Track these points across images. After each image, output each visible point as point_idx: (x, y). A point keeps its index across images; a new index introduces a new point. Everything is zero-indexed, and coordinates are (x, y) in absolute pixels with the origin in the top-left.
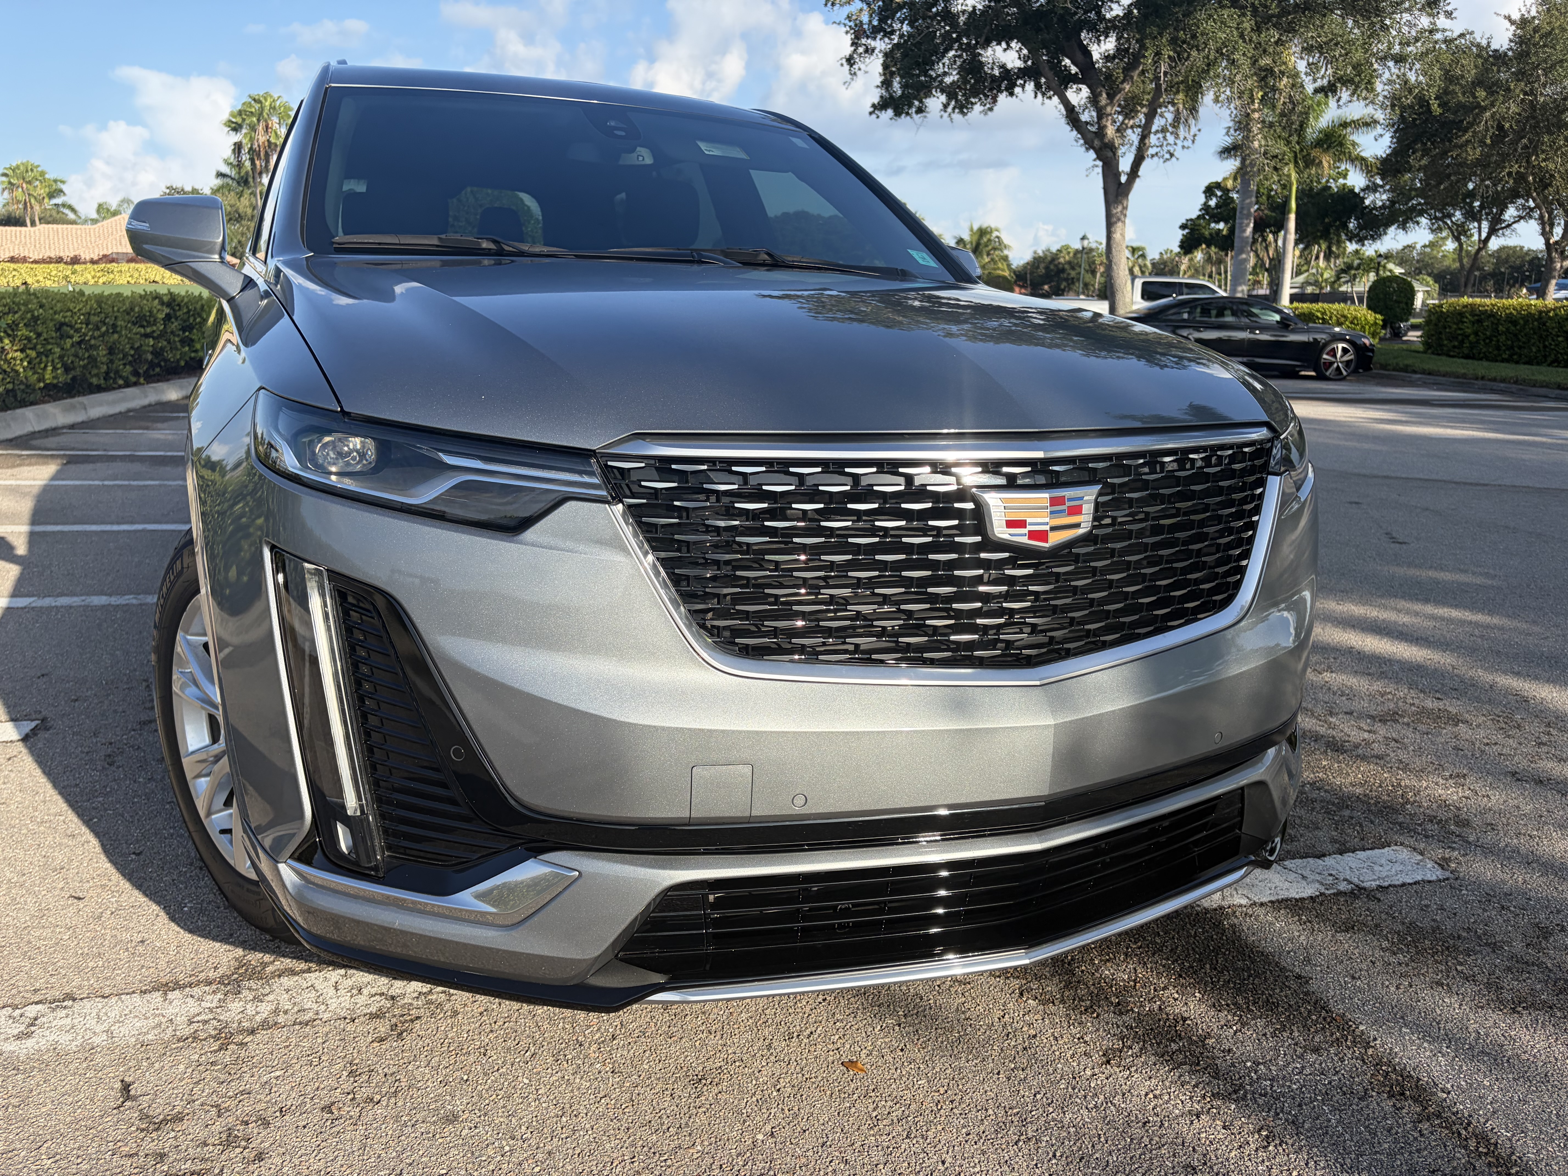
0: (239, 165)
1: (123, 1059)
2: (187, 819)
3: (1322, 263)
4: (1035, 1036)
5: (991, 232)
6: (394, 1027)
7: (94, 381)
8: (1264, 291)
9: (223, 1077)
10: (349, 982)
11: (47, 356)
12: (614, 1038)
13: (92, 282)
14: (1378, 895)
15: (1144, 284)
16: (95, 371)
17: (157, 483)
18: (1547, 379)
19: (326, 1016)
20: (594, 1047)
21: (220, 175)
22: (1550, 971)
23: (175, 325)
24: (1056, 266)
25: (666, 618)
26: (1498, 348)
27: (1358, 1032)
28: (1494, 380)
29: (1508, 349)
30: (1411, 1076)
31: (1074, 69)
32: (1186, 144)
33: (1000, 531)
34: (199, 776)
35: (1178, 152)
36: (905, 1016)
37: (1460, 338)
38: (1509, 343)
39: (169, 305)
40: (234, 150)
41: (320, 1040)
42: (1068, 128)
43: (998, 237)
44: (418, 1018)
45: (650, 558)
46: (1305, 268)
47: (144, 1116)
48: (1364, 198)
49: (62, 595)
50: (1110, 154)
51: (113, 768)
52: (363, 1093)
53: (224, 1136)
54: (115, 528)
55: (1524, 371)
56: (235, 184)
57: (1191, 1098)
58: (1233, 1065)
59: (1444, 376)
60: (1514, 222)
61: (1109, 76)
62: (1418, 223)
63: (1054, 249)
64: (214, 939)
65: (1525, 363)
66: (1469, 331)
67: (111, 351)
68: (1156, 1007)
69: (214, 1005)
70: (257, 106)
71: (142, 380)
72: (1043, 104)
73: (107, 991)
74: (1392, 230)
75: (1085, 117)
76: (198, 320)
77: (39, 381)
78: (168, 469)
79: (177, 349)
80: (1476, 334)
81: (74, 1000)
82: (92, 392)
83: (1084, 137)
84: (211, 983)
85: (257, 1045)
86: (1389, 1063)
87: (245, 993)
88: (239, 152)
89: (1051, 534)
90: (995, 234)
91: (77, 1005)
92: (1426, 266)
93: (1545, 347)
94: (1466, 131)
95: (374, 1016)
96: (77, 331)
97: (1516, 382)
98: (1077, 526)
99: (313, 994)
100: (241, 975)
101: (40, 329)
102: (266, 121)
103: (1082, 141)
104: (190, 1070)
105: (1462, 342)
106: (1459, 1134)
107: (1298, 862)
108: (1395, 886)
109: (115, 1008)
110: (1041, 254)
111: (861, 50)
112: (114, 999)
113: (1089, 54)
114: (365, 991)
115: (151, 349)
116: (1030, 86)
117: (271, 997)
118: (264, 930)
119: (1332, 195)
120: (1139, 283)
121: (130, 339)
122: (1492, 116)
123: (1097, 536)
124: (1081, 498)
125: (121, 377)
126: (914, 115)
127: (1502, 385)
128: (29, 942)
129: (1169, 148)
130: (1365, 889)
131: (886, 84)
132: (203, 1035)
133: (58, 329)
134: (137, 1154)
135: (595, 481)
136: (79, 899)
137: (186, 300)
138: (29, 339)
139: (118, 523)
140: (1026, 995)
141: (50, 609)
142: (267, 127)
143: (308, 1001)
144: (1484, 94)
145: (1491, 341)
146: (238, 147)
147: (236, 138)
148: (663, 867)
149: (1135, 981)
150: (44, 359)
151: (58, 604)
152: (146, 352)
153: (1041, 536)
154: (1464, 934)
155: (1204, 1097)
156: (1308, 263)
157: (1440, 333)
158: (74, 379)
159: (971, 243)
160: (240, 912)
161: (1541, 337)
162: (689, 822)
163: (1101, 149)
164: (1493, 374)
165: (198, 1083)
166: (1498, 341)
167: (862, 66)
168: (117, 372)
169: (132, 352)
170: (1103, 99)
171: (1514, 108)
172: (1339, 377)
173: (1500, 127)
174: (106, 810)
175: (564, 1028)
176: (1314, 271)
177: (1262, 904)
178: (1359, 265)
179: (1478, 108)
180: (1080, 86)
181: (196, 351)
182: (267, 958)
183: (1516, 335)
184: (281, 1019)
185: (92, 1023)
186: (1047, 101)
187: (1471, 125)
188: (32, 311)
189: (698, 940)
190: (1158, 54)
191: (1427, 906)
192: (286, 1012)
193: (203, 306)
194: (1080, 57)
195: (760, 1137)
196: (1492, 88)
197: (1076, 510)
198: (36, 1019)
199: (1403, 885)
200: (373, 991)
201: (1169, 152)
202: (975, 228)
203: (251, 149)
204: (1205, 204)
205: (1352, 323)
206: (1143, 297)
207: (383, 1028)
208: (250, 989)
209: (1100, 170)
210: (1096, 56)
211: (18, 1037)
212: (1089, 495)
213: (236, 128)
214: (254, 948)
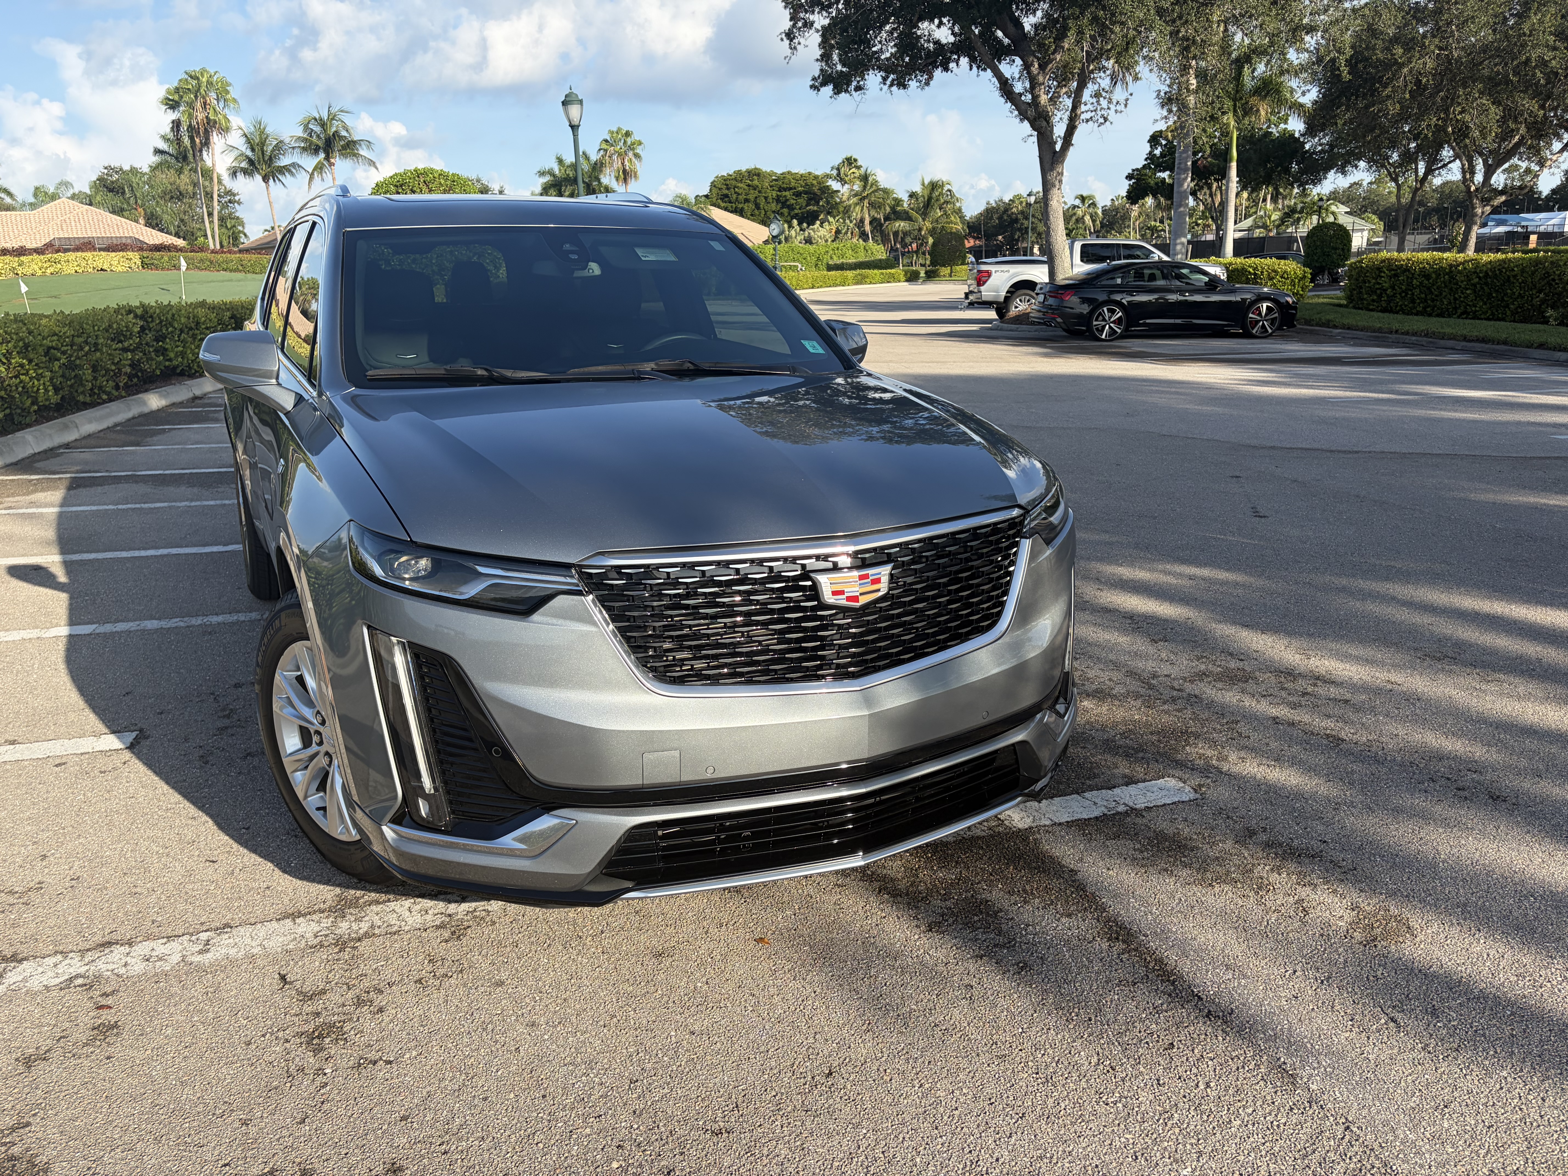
0: (179, 141)
1: (275, 961)
2: (288, 801)
3: (1269, 206)
4: (885, 917)
5: (943, 186)
6: (453, 933)
7: (81, 398)
8: (1210, 237)
9: (346, 967)
10: (418, 907)
11: (38, 380)
12: (602, 932)
13: (39, 273)
14: (1144, 813)
15: (1083, 246)
16: (81, 389)
17: (166, 504)
18: (1454, 331)
19: (407, 928)
20: (589, 939)
21: (158, 151)
22: (1246, 858)
23: (149, 337)
24: (1009, 216)
25: (621, 662)
26: (1413, 301)
27: (1100, 903)
28: (1407, 333)
29: (1422, 302)
30: (1126, 928)
31: (1006, 41)
32: (1119, 108)
33: (828, 598)
34: (296, 770)
35: (1112, 115)
36: (799, 909)
37: (1378, 292)
38: (1423, 296)
39: (142, 317)
40: (172, 128)
41: (405, 943)
42: (1003, 100)
43: (949, 191)
44: (468, 927)
45: (611, 626)
46: (1253, 210)
47: (300, 993)
48: (1304, 143)
49: (117, 621)
50: (1044, 124)
51: (209, 766)
52: (441, 972)
53: (355, 1000)
54: (143, 553)
55: (1434, 324)
56: (173, 161)
57: (980, 948)
58: (1012, 927)
59: (1362, 330)
60: (1450, 162)
61: (1041, 46)
62: (1356, 167)
63: (1006, 199)
64: (319, 882)
65: (1438, 316)
66: (1386, 285)
67: (95, 368)
68: (969, 895)
69: (329, 925)
70: (194, 82)
71: (123, 393)
72: (978, 76)
73: (253, 920)
74: (1331, 174)
75: (1018, 87)
76: (170, 329)
77: (33, 403)
78: (172, 489)
79: (152, 359)
80: (1393, 288)
81: (231, 927)
82: (79, 410)
83: (1018, 109)
84: (323, 912)
85: (364, 947)
86: (1115, 921)
87: (348, 916)
88: (178, 131)
89: (860, 598)
90: (946, 188)
91: (234, 931)
92: (1373, 203)
93: (1455, 299)
94: (1385, 86)
95: (438, 927)
96: (64, 353)
97: (1426, 335)
98: (879, 590)
99: (395, 915)
100: (343, 906)
101: (31, 356)
102: (204, 98)
103: (1016, 113)
104: (323, 965)
105: (1380, 296)
106: (1146, 959)
107: (1095, 793)
108: (1158, 806)
109: (261, 931)
110: (994, 205)
111: (800, 24)
112: (259, 926)
113: (1020, 26)
114: (430, 912)
115: (129, 362)
116: (964, 61)
117: (367, 918)
118: (354, 875)
119: (1272, 141)
120: (1078, 246)
121: (110, 355)
122: (1411, 71)
123: (893, 595)
124: (880, 574)
125: (104, 392)
126: (853, 92)
127: (1414, 338)
128: (187, 893)
129: (1103, 112)
130: (1136, 809)
131: (826, 57)
132: (326, 944)
133: (46, 354)
134: (301, 1014)
135: (575, 581)
136: (214, 862)
137: (158, 311)
138: (22, 366)
139: (145, 549)
140: (883, 892)
141: (113, 634)
142: (205, 103)
143: (393, 919)
144: (1401, 51)
145: (1407, 294)
146: (176, 124)
147: (173, 116)
148: (628, 815)
149: (959, 880)
150: (36, 382)
151: (118, 629)
152: (124, 366)
153: (855, 599)
154: (1195, 837)
155: (988, 947)
156: (1257, 205)
157: (1361, 287)
158: (63, 398)
159: (923, 196)
160: (334, 864)
161: (1451, 289)
162: (643, 787)
163: (1035, 119)
164: (1406, 327)
165: (330, 972)
166: (1413, 294)
167: (802, 40)
168: (100, 388)
169: (113, 368)
170: (1035, 68)
171: (1430, 64)
172: (1264, 335)
173: (1418, 82)
174: (213, 798)
175: (568, 928)
176: (1262, 213)
177: (1060, 824)
178: (1303, 208)
179: (1394, 65)
180: (1014, 57)
181: (170, 360)
182: (359, 893)
183: (1429, 288)
184: (377, 931)
185: (248, 941)
186: (981, 73)
187: (1391, 80)
188: (22, 339)
189: (652, 860)
190: (1080, 33)
191: (1175, 819)
192: (379, 927)
193: (173, 315)
194: (1011, 29)
195: (699, 984)
196: (1411, 44)
197: (877, 581)
198: (208, 941)
199: (1164, 805)
200: (436, 912)
201: (1102, 116)
202: (926, 182)
203: (190, 126)
204: (1150, 153)
205: (1282, 277)
206: (1082, 261)
207: (447, 934)
208: (351, 914)
209: (1035, 139)
210: (1027, 28)
211: (200, 952)
212: (884, 572)
213: (172, 105)
214: (348, 887)
